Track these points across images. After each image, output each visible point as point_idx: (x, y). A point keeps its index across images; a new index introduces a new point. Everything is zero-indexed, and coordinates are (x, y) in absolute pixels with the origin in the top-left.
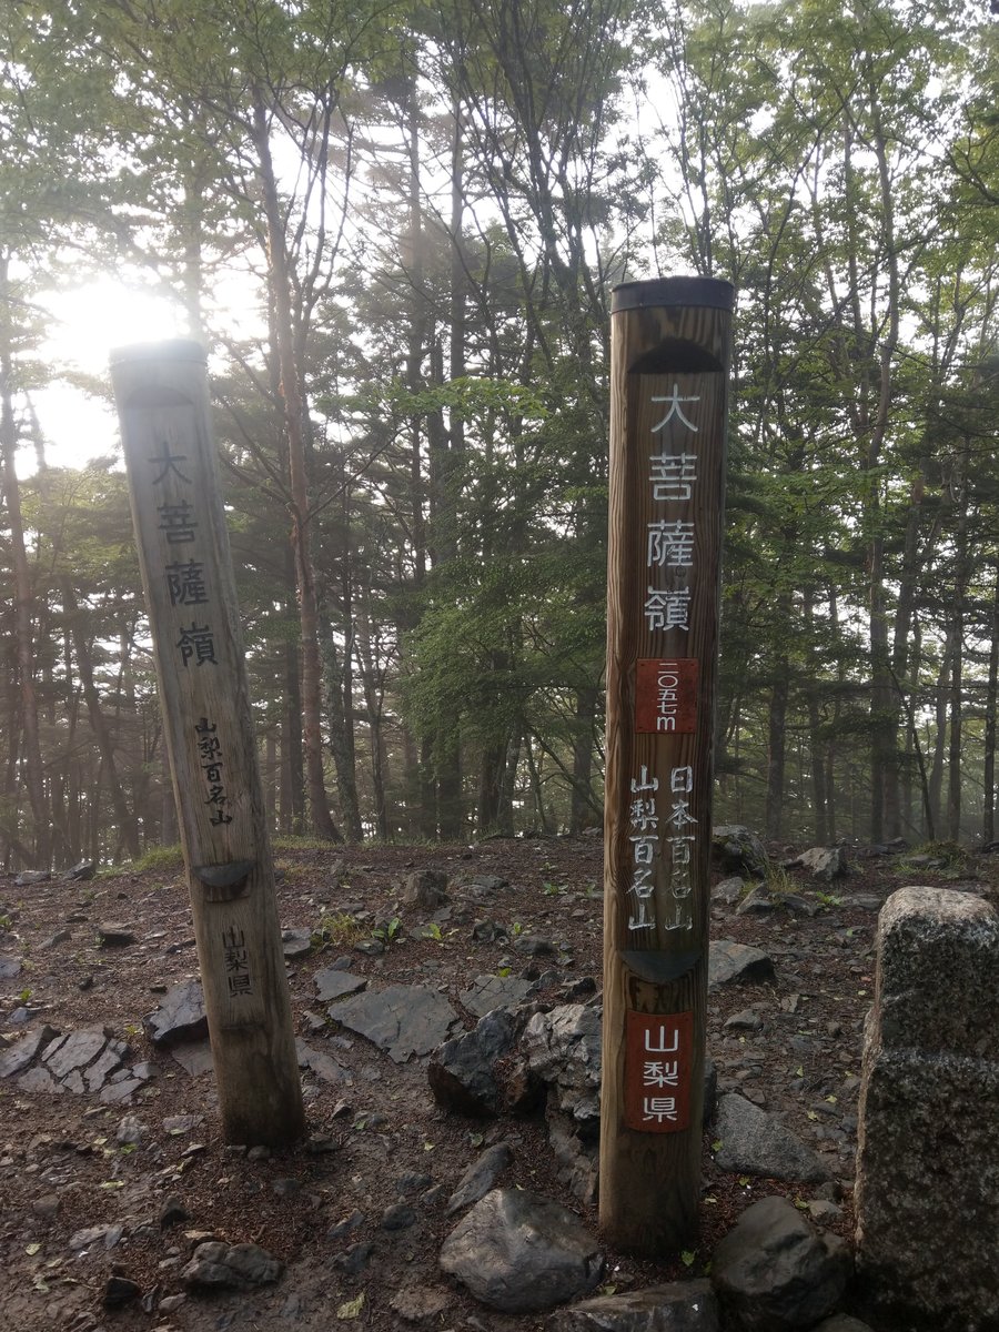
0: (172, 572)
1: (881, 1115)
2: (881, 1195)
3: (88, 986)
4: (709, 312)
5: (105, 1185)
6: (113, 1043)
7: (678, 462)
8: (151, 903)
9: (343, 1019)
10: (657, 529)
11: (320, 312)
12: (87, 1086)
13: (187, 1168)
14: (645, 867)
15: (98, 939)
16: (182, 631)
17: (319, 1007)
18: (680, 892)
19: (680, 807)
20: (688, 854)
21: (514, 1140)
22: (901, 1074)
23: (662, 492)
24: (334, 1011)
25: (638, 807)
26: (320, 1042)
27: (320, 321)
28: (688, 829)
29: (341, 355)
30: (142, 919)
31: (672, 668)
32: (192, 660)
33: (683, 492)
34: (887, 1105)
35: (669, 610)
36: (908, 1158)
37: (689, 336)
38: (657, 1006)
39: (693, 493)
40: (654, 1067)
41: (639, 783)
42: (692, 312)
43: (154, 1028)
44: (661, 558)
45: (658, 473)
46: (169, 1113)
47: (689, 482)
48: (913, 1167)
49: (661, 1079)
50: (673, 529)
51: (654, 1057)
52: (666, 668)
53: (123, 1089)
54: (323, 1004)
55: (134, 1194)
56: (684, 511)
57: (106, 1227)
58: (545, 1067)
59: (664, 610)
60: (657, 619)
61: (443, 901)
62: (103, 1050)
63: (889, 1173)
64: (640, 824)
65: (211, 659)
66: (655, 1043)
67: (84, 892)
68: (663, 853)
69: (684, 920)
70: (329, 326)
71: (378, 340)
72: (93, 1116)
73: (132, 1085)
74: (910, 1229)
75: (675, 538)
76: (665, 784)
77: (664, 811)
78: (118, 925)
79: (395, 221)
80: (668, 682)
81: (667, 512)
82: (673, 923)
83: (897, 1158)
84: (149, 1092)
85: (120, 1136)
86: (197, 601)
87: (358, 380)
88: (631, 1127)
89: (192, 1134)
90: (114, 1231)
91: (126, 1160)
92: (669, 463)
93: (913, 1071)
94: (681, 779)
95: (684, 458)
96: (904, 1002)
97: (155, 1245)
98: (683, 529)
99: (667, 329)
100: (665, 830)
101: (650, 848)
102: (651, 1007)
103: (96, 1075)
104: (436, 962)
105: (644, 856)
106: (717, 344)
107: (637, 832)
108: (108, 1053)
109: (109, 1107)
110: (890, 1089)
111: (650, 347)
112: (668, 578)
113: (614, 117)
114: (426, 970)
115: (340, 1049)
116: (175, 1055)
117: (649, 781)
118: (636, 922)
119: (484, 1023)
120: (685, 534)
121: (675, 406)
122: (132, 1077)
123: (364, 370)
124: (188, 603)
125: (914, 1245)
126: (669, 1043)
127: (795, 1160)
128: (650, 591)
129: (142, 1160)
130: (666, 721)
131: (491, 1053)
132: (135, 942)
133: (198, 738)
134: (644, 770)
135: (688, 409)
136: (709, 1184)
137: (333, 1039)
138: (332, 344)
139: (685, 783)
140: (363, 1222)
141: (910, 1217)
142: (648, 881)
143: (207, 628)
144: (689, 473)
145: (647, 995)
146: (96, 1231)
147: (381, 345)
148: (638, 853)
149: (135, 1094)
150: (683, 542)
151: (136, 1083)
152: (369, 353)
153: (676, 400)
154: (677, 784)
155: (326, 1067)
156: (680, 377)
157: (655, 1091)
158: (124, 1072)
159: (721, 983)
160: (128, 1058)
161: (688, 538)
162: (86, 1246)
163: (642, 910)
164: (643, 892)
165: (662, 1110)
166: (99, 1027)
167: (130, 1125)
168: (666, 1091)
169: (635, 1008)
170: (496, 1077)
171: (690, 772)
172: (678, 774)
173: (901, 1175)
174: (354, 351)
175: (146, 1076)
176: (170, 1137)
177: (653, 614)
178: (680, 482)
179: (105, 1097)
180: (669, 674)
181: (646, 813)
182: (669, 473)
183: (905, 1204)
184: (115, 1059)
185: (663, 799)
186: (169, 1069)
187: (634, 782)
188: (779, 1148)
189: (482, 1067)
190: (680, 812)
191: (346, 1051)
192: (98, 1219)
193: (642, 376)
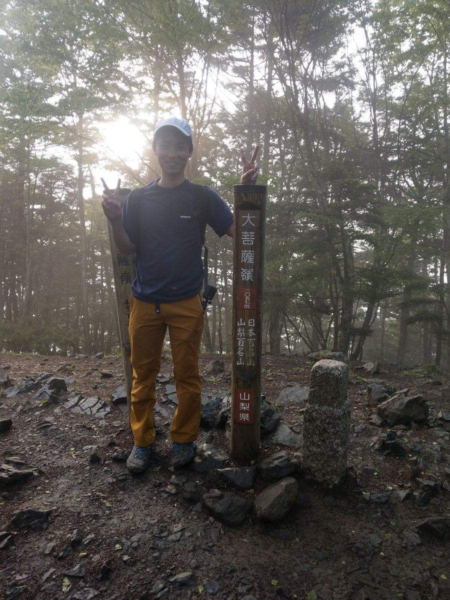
0: (119, 256)
1: (308, 423)
2: (307, 447)
3: (96, 388)
4: (256, 194)
5: (93, 437)
6: (100, 401)
7: (249, 234)
8: (121, 366)
9: (172, 400)
10: (244, 252)
11: (210, 130)
12: (91, 413)
13: (118, 434)
14: (241, 347)
15: (100, 375)
16: (122, 273)
17: (166, 395)
18: (251, 355)
19: (251, 331)
20: (253, 344)
21: (215, 434)
22: (313, 411)
23: (246, 242)
24: (169, 397)
25: (239, 330)
26: (164, 406)
27: (210, 134)
28: (253, 337)
29: (218, 148)
30: (117, 371)
31: (249, 291)
32: (125, 282)
33: (251, 242)
34: (309, 421)
35: (248, 275)
36: (315, 436)
37: (250, 201)
38: (243, 386)
39: (254, 242)
40: (242, 404)
41: (240, 323)
42: (251, 195)
43: (113, 398)
44: (245, 260)
45: (244, 237)
46: (115, 421)
47: (253, 240)
48: (316, 439)
49: (244, 408)
50: (248, 253)
51: (243, 401)
52: (247, 291)
53: (102, 414)
54: (167, 395)
55: (102, 440)
56: (251, 248)
57: (93, 446)
58: (225, 412)
59: (246, 275)
60: (244, 277)
61: (221, 371)
62: (97, 403)
63: (310, 441)
64: (240, 335)
65: (130, 282)
66: (243, 397)
67: (99, 361)
68: (246, 344)
69: (252, 363)
70: (214, 136)
71: (235, 142)
72: (93, 420)
73: (104, 413)
74: (315, 457)
75: (249, 255)
76: (247, 323)
77: (247, 331)
78: (107, 371)
79: (244, 90)
80: (247, 295)
81: (247, 248)
82: (249, 363)
83: (312, 436)
84: (110, 415)
85: (100, 425)
86: (126, 265)
87: (225, 160)
88: (236, 421)
89: (121, 426)
90: (95, 447)
91: (101, 431)
92: (247, 234)
93: (316, 411)
94: (251, 323)
95: (251, 233)
96: (315, 391)
97: (106, 450)
98: (251, 253)
99: (244, 199)
100: (247, 337)
101: (243, 341)
102: (242, 387)
103: (94, 410)
104: (210, 388)
105: (241, 344)
106: (259, 202)
107: (239, 337)
108: (98, 404)
109: (97, 418)
110: (310, 415)
111: (240, 203)
112: (247, 266)
113: (341, 44)
114: (206, 390)
115: (170, 408)
116: (119, 406)
117: (242, 323)
118: (239, 363)
119: (212, 401)
120: (252, 254)
121: (249, 219)
122: (105, 411)
123: (228, 154)
124: (124, 265)
125: (316, 462)
126: (246, 398)
127: (295, 443)
128: (242, 269)
129: (105, 431)
130: (247, 306)
131: (213, 409)
132: (113, 377)
133: (125, 305)
134: (241, 320)
135: (252, 220)
136: (267, 446)
137: (169, 405)
138: (216, 144)
139: (252, 324)
140: (166, 450)
141: (315, 454)
142: (242, 351)
143: (129, 273)
144: (253, 237)
145: (241, 383)
146: (90, 446)
147: (236, 143)
148: (239, 343)
149: (105, 416)
150: (251, 256)
151: (106, 412)
152: (231, 147)
153: (249, 217)
154: (250, 324)
155: (165, 413)
156: (250, 211)
157: (243, 411)
158: (103, 409)
159: (304, 400)
160: (104, 406)
161: (252, 255)
162: (87, 450)
163: (241, 359)
164: (241, 354)
165: (245, 417)
166: (97, 397)
167: (103, 423)
168: (246, 412)
169: (238, 387)
170: (213, 416)
171: (254, 321)
172: (250, 321)
173: (313, 442)
174: (225, 146)
175: (109, 411)
176: (114, 426)
177: (243, 276)
178: (250, 240)
179: (97, 416)
180: (248, 293)
181: (242, 332)
182: (247, 237)
183: (314, 450)
184: (101, 406)
185: (246, 328)
186: (117, 410)
187: (238, 323)
188: (291, 439)
189: (210, 413)
190: (251, 332)
191: (172, 409)
192: (91, 444)
193: (240, 210)
